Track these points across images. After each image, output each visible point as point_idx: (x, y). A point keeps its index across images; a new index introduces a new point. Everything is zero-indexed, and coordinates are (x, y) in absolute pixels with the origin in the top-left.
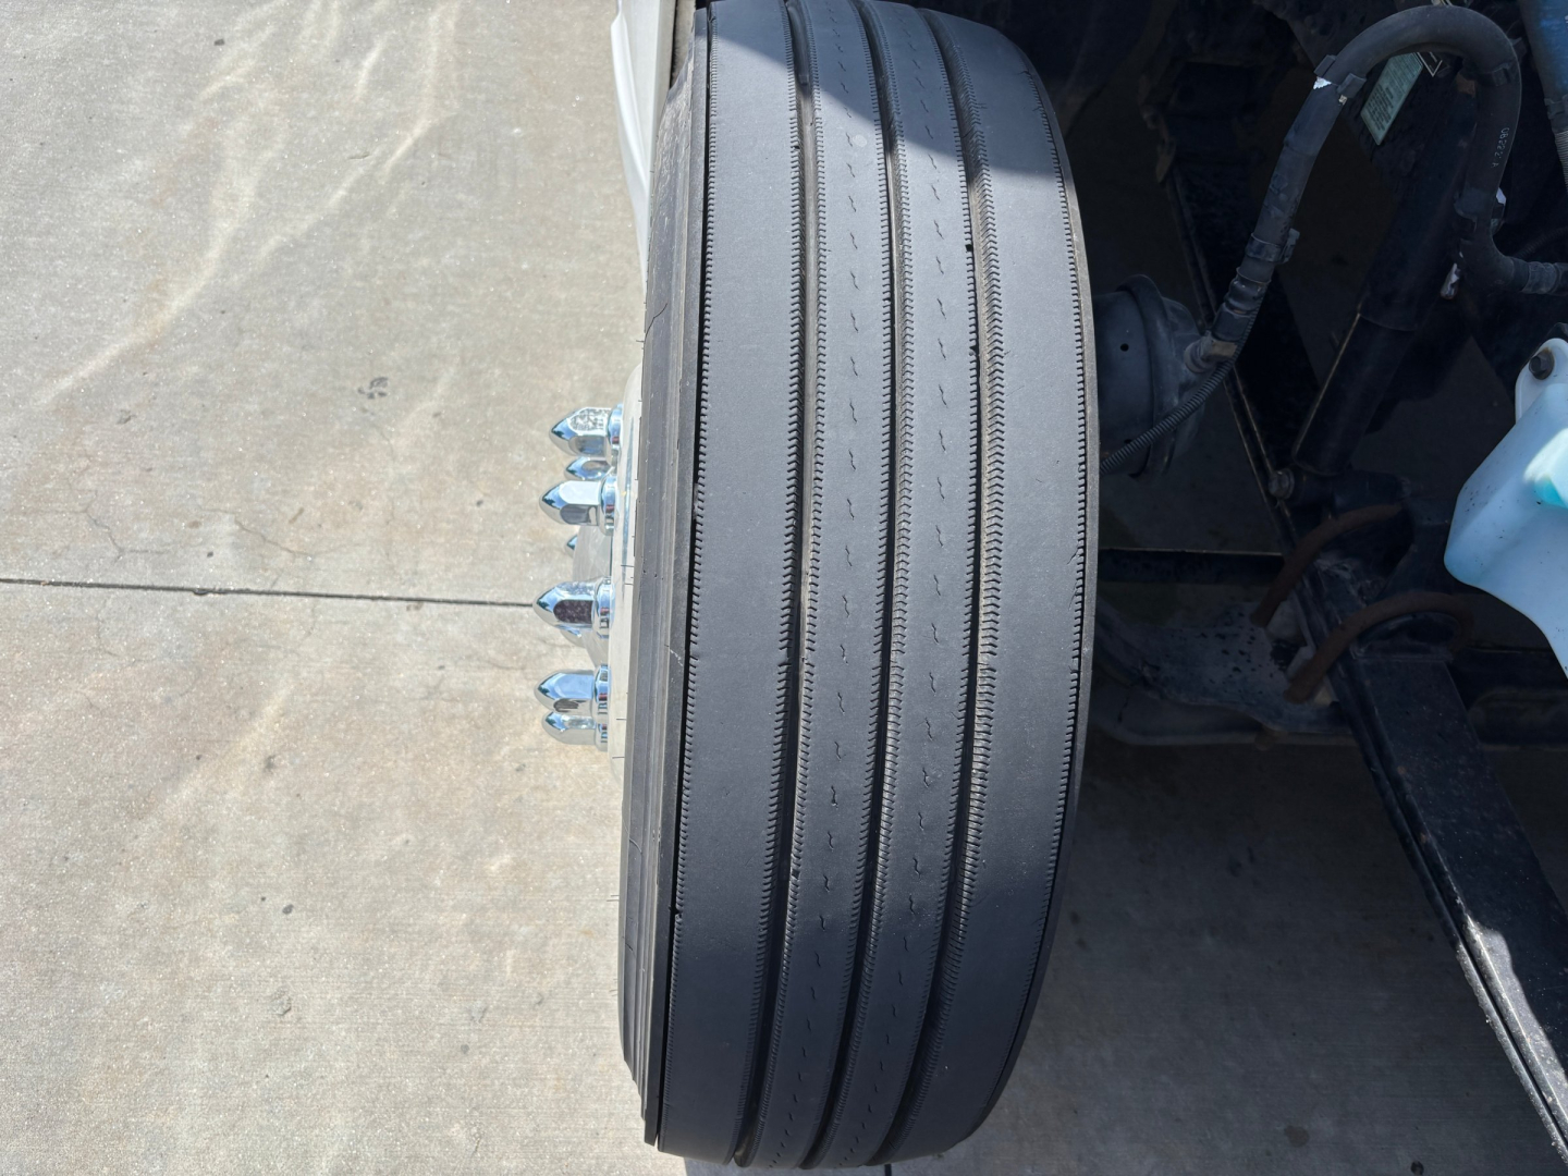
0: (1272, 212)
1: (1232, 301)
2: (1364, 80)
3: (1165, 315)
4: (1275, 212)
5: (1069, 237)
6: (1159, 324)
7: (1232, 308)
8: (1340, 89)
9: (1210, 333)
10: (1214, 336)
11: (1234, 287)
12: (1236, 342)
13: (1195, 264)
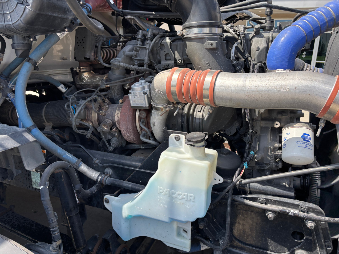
0: (49, 213)
1: (54, 233)
2: (49, 182)
3: (40, 247)
4: (50, 212)
5: (21, 249)
6: (41, 249)
7: (55, 234)
8: (46, 186)
9: (53, 242)
10: (55, 242)
11: (52, 231)
12: (60, 239)
13: (18, 234)
